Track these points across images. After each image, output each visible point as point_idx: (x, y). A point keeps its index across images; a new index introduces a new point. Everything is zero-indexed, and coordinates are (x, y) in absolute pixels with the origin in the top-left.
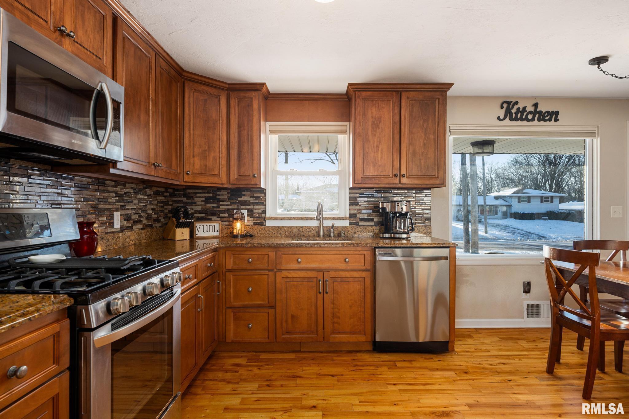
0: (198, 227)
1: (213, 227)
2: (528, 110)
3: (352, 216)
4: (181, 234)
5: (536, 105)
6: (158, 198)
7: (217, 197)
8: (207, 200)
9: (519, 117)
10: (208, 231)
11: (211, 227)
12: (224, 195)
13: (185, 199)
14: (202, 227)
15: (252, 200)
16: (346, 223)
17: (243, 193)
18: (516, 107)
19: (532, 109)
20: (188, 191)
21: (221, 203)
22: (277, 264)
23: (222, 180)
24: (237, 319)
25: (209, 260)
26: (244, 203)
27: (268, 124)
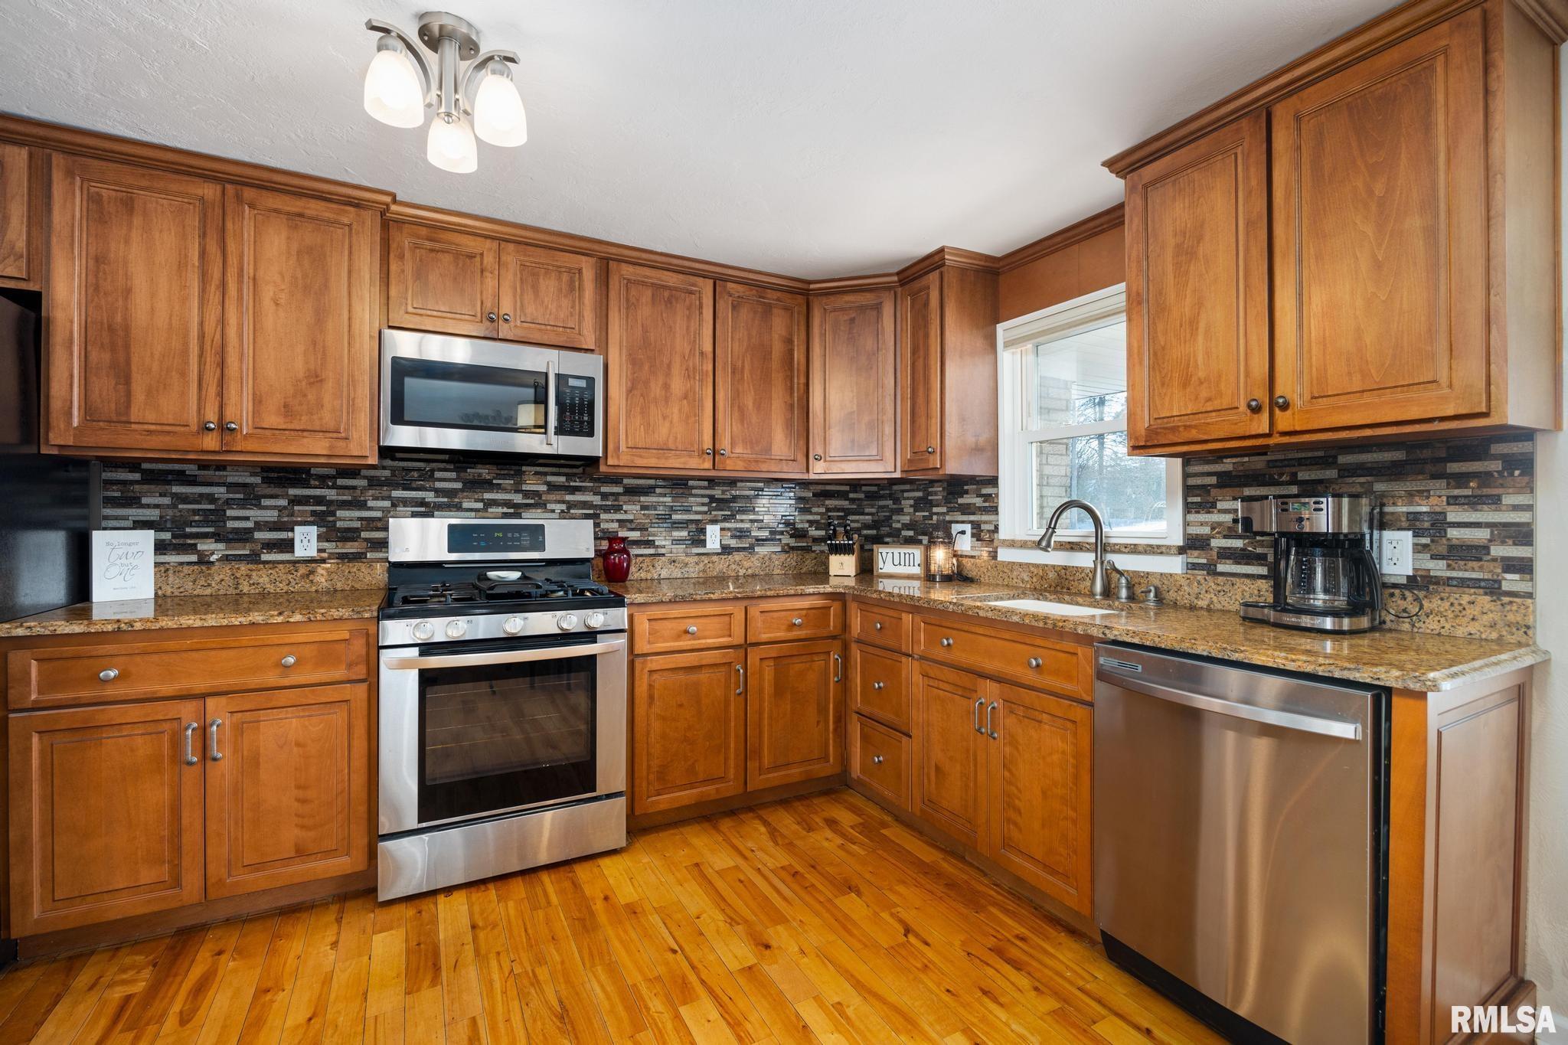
0: (884, 555)
1: (912, 556)
3: (1193, 544)
4: (839, 565)
6: (827, 502)
7: (930, 498)
8: (916, 507)
10: (902, 563)
11: (907, 555)
12: (938, 493)
13: (889, 502)
14: (890, 555)
15: (978, 502)
16: (1175, 565)
17: (966, 487)
20: (895, 488)
21: (935, 510)
22: (915, 642)
23: (882, 465)
24: (865, 737)
25: (796, 613)
26: (966, 509)
27: (1000, 328)
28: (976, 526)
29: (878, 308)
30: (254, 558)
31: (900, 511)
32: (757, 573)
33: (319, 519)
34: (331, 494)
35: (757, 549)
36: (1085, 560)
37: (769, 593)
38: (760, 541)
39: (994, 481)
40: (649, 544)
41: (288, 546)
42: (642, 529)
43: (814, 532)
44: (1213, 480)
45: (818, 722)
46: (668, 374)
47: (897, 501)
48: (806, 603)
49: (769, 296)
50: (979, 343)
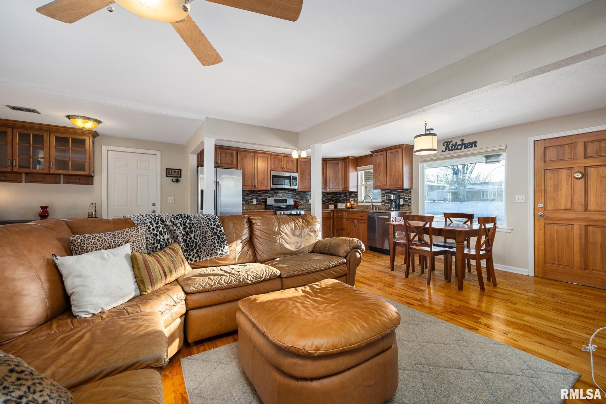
0: (339, 204)
2: (458, 144)
3: (383, 201)
4: (331, 206)
5: (462, 140)
6: (329, 196)
8: (344, 196)
9: (453, 148)
10: (342, 206)
11: (343, 204)
12: (348, 194)
13: (339, 196)
15: (355, 195)
16: (380, 204)
17: (353, 193)
18: (451, 143)
19: (461, 143)
21: (347, 197)
22: (345, 216)
23: (340, 190)
24: (337, 232)
26: (353, 197)
27: (358, 168)
28: (354, 199)
29: (338, 163)
30: (248, 204)
31: (341, 197)
33: (256, 198)
34: (257, 194)
36: (370, 204)
39: (357, 192)
40: (300, 203)
41: (252, 202)
42: (299, 200)
43: (326, 201)
44: (385, 193)
46: (306, 175)
47: (340, 195)
48: (328, 211)
50: (355, 170)
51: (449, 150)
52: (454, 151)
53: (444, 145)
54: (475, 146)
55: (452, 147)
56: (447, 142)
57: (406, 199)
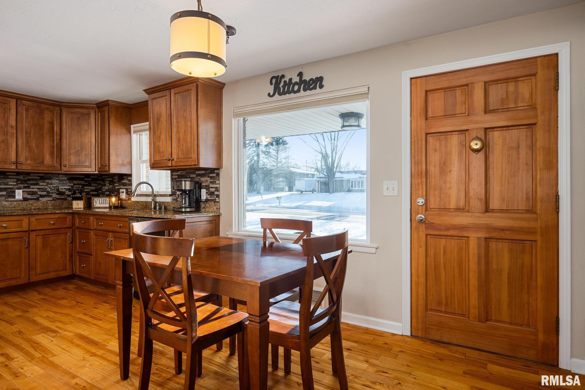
0: (96, 200)
1: (106, 200)
2: (293, 81)
3: (172, 194)
4: (76, 204)
5: (300, 75)
6: (74, 182)
7: (114, 180)
8: (110, 184)
9: (286, 90)
10: (103, 203)
11: (105, 200)
12: (116, 179)
13: (101, 182)
14: (98, 200)
15: (127, 182)
16: (169, 199)
17: (124, 177)
18: (283, 80)
19: (296, 79)
20: (103, 177)
21: (115, 185)
23: (92, 169)
24: (80, 260)
25: (52, 219)
26: (124, 184)
27: (132, 126)
28: (127, 189)
29: (89, 114)
31: (105, 185)
32: (40, 208)
35: (40, 199)
36: (150, 199)
37: (39, 213)
38: (42, 196)
39: (130, 175)
43: (67, 193)
44: (177, 177)
45: (62, 257)
47: (104, 181)
48: (56, 216)
49: (42, 106)
50: (124, 131)
51: (280, 94)
52: (287, 96)
53: (271, 84)
54: (321, 87)
55: (284, 87)
56: (277, 78)
57: (211, 189)
